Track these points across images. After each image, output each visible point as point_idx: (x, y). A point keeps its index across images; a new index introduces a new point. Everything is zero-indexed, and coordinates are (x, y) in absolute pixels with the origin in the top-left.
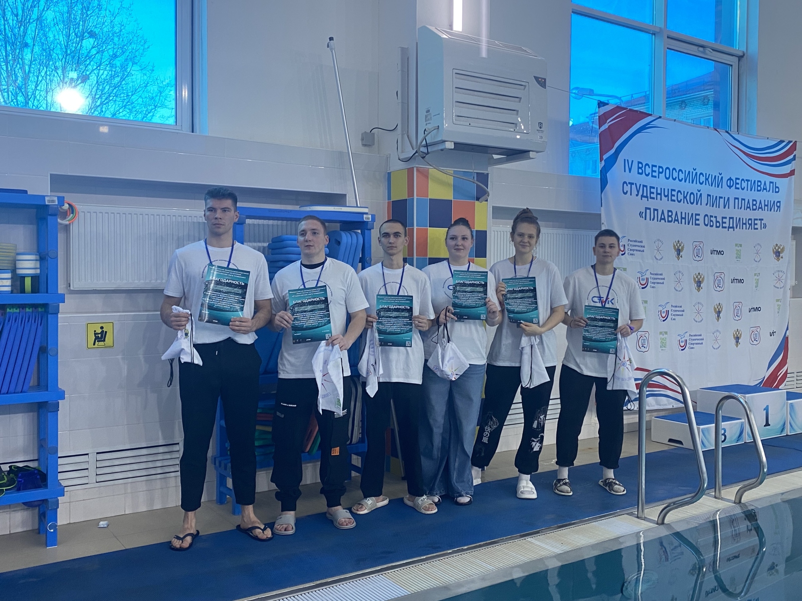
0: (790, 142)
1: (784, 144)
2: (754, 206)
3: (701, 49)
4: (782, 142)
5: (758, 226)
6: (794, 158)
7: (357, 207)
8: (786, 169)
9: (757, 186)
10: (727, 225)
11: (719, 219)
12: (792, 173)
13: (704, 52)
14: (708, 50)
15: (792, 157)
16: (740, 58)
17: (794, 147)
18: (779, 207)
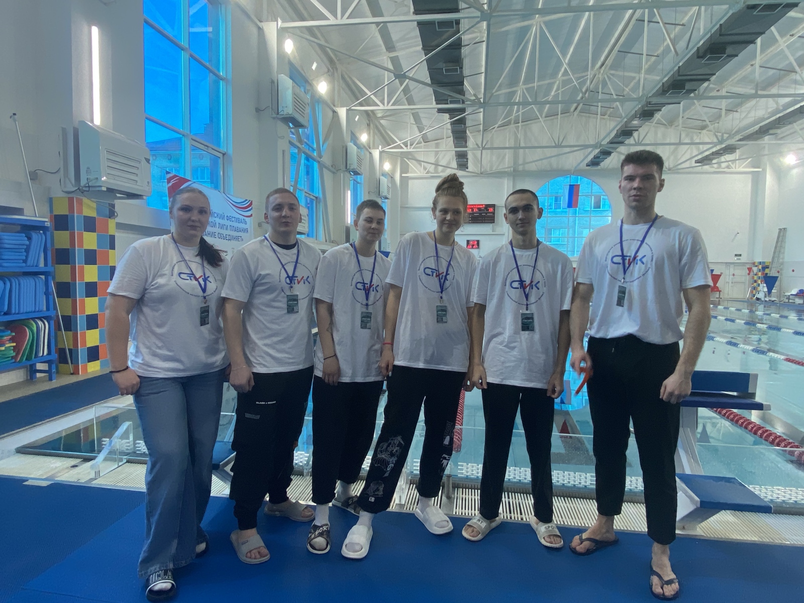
0: (250, 201)
1: (247, 201)
2: (237, 230)
3: (206, 147)
4: (246, 200)
5: (239, 240)
6: (252, 209)
7: (36, 216)
8: (249, 214)
9: (238, 221)
10: (227, 238)
11: (225, 236)
12: (251, 215)
13: (207, 149)
14: (209, 149)
15: (251, 208)
16: (224, 154)
17: (251, 204)
18: (247, 231)
